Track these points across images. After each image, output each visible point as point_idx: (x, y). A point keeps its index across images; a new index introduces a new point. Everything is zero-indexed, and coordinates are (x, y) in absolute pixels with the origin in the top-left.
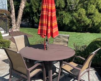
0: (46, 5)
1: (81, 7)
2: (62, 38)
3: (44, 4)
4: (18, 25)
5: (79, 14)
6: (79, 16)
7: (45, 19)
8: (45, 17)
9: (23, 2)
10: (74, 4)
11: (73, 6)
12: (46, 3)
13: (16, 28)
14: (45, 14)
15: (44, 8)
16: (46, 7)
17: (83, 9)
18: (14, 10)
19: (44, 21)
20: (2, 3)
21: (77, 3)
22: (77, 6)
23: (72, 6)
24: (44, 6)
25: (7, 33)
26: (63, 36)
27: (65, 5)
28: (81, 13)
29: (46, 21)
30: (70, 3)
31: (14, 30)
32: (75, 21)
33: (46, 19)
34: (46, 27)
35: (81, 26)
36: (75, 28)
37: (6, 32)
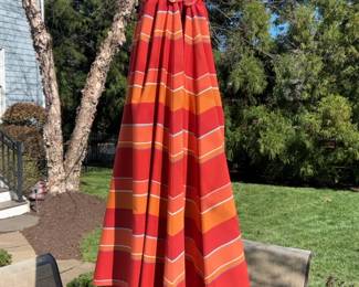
0: (151, 84)
1: (331, 90)
2: (266, 265)
3: (140, 73)
4: (71, 165)
5: (326, 116)
6: (324, 126)
7: (142, 183)
8: (142, 165)
9: (98, 74)
10: (304, 77)
11: (299, 87)
12: (153, 70)
13: (65, 180)
14: (142, 144)
15: (134, 101)
16: (149, 98)
17: (339, 97)
18: (58, 108)
19: (141, 196)
20: (24, 81)
21: (316, 73)
22: (314, 88)
23: (293, 87)
24: (138, 86)
25: (20, 201)
26: (271, 253)
27: (266, 83)
28: (333, 112)
29: (155, 197)
30: (287, 75)
31: (54, 189)
32: (309, 144)
33: (156, 183)
34: (152, 239)
35: (332, 164)
36: (310, 171)
37: (17, 198)
